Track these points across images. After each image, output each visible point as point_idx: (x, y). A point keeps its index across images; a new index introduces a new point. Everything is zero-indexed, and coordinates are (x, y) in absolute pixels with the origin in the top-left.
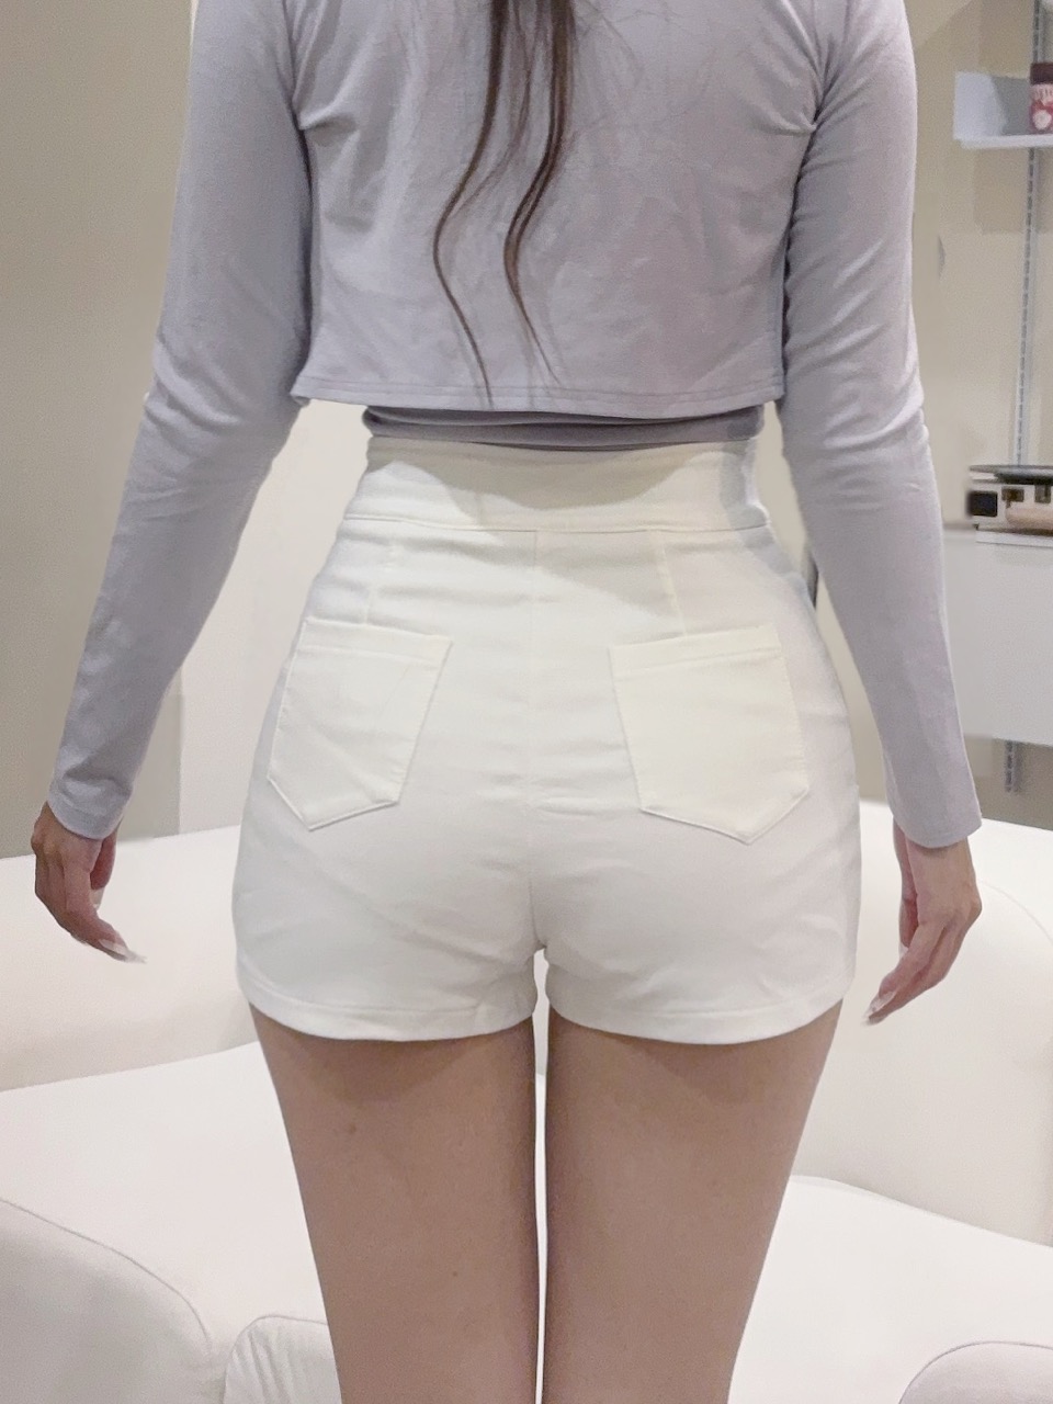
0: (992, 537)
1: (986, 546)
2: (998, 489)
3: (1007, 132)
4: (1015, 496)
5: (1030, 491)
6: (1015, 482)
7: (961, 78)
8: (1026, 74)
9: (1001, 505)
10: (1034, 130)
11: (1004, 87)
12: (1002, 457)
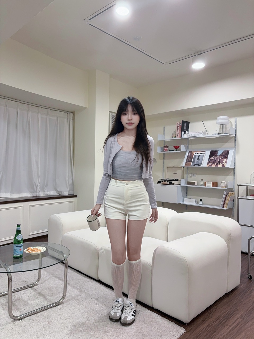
0: (161, 185)
1: (160, 186)
2: (161, 181)
3: (162, 151)
4: (163, 181)
5: (164, 181)
6: (163, 180)
7: (158, 147)
8: (163, 147)
9: (161, 182)
10: (164, 151)
11: (161, 148)
12: (162, 178)
